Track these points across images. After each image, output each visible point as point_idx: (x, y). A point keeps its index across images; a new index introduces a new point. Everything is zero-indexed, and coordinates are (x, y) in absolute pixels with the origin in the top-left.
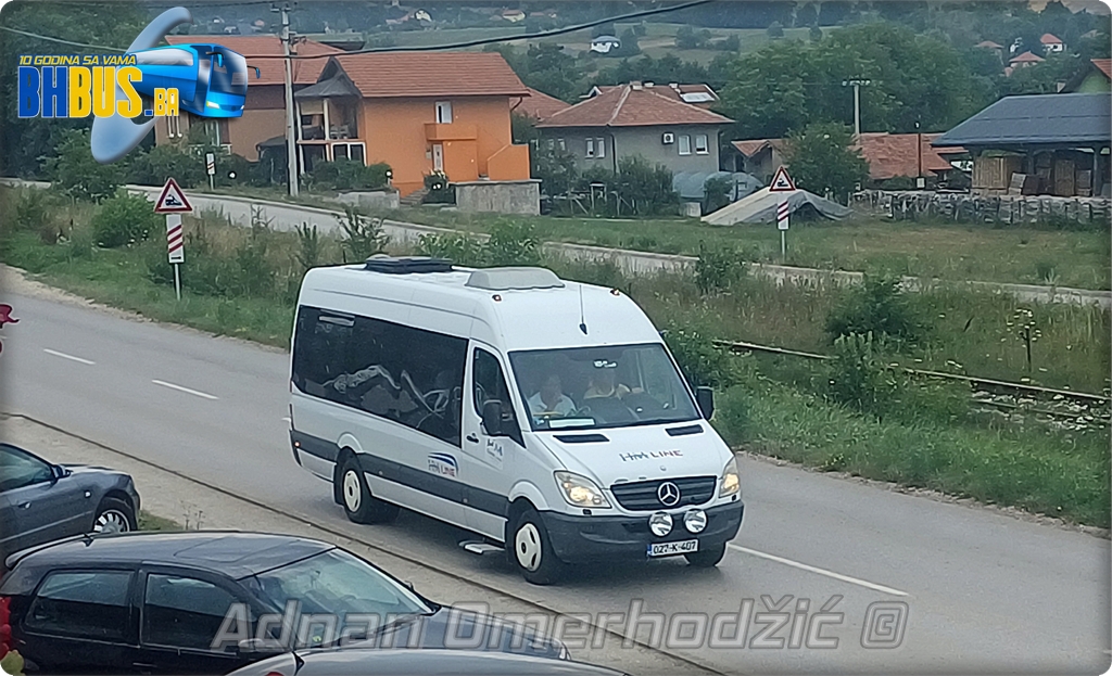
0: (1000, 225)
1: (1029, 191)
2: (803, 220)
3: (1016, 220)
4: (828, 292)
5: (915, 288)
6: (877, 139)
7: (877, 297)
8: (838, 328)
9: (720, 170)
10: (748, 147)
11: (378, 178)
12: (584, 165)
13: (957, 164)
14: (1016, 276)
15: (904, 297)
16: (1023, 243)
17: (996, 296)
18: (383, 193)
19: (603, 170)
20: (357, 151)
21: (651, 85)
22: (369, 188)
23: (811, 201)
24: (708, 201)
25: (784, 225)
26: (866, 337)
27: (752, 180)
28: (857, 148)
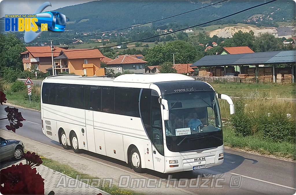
1: (211, 75)
10: (151, 68)
12: (116, 72)
19: (120, 73)
21: (130, 55)
28: (174, 67)
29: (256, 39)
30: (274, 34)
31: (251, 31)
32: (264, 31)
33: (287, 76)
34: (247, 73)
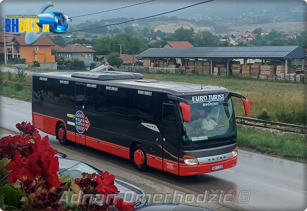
0: (149, 73)
1: (154, 66)
3: (152, 72)
6: (125, 56)
9: (94, 61)
10: (100, 57)
11: (23, 61)
12: (66, 60)
13: (140, 61)
16: (154, 76)
18: (24, 64)
19: (70, 61)
20: (19, 56)
21: (80, 44)
22: (21, 63)
23: (112, 67)
24: (91, 67)
27: (100, 63)
28: (121, 57)
29: (196, 35)
30: (212, 32)
31: (192, 28)
32: (203, 29)
33: (222, 70)
34: (187, 66)
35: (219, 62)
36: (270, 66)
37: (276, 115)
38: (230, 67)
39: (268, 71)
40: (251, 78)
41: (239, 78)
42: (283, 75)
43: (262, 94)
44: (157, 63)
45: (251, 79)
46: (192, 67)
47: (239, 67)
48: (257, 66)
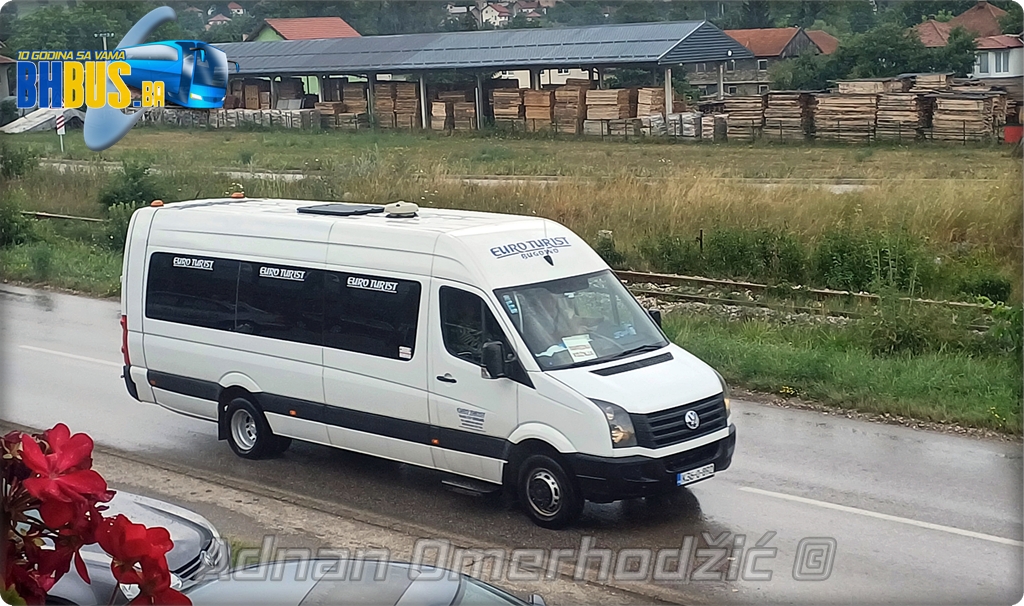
0: (211, 129)
1: (228, 106)
2: (72, 129)
3: (221, 125)
4: (99, 175)
5: (159, 172)
7: (134, 178)
8: (108, 201)
9: (11, 94)
14: (227, 161)
15: (154, 177)
16: (228, 140)
17: (215, 176)
23: (78, 115)
25: (61, 131)
26: (131, 205)
33: (461, 110)
34: (342, 100)
35: (447, 85)
36: (617, 91)
37: (644, 250)
38: (486, 98)
39: (610, 109)
40: (557, 133)
41: (515, 134)
42: (660, 119)
43: (594, 184)
44: (236, 94)
45: (557, 136)
46: (357, 105)
47: (515, 99)
48: (573, 93)
